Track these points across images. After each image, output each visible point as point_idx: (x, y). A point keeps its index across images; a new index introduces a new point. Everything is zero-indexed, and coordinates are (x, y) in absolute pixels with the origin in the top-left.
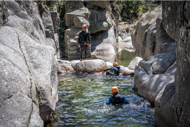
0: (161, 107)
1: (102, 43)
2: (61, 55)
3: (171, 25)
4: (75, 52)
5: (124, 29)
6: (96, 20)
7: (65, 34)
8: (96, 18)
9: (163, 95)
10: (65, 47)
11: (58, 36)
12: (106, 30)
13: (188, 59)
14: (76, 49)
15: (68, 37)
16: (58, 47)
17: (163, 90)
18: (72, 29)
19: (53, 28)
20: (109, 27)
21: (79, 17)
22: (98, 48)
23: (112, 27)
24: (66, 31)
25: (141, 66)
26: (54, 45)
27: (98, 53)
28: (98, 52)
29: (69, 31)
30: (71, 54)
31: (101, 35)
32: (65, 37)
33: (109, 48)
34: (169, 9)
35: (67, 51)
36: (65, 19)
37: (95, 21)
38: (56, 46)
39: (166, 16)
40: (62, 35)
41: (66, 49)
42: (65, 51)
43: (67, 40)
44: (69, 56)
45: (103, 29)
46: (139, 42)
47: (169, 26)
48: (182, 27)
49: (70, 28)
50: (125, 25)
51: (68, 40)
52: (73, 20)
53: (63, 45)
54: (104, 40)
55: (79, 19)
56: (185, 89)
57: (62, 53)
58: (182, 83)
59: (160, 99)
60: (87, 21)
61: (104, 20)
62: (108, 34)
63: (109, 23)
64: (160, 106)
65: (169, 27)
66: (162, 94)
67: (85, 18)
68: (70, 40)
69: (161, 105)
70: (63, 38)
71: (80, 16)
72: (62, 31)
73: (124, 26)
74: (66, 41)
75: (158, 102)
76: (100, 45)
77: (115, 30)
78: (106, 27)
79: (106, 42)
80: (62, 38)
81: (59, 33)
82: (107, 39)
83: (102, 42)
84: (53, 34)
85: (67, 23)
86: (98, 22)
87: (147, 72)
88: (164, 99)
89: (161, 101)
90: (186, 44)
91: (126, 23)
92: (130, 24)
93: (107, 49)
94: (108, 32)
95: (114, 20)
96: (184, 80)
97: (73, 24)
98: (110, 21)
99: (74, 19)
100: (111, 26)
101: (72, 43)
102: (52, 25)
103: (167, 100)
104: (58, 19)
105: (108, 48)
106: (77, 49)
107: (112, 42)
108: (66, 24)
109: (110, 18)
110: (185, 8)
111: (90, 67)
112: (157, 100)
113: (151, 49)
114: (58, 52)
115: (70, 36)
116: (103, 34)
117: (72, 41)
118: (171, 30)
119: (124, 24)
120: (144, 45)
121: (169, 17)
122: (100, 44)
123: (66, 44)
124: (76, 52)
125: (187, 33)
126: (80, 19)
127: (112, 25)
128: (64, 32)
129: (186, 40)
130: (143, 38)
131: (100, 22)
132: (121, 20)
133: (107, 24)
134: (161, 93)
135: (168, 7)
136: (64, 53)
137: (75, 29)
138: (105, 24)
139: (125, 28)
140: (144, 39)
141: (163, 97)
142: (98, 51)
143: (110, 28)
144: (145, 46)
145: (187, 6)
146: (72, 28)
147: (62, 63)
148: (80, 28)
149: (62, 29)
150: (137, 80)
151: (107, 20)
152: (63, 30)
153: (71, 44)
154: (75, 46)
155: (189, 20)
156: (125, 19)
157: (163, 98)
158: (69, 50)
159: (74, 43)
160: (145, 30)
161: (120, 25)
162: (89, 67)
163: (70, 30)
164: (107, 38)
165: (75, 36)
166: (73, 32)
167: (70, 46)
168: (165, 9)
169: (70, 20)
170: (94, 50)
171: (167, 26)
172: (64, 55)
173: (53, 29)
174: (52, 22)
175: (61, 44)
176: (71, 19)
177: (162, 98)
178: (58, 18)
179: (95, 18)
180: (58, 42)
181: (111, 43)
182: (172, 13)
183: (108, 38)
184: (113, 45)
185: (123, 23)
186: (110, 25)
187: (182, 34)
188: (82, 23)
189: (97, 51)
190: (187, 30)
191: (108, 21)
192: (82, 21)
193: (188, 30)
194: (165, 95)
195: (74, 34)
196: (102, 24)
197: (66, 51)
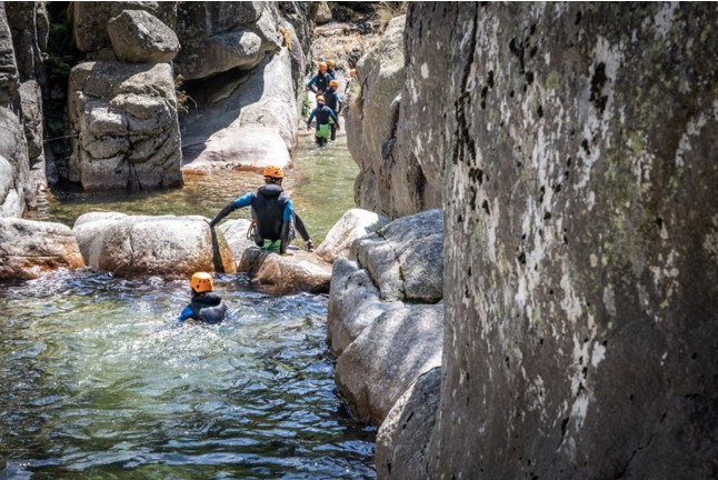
0: (393, 469)
1: (237, 122)
2: (53, 175)
3: (430, 138)
4: (113, 164)
5: (339, 56)
6: (208, 22)
7: (73, 84)
8: (208, 14)
9: (407, 418)
10: (70, 142)
11: (40, 94)
12: (257, 66)
13: (473, 298)
14: (116, 151)
15: (82, 96)
16: (38, 139)
17: (409, 394)
18: (100, 63)
19: (14, 59)
20: (267, 52)
21: (131, 13)
22: (215, 143)
23: (284, 51)
24: (74, 73)
25: (358, 261)
26: (15, 134)
27: (217, 168)
28: (214, 163)
29: (89, 72)
30: (94, 174)
31: (234, 85)
32: (71, 99)
33: (264, 145)
34: (425, 71)
35: (80, 160)
36: (72, 17)
37: (204, 25)
38: (30, 138)
39: (415, 97)
40: (56, 86)
41: (76, 150)
42: (68, 160)
43: (78, 109)
44: (87, 180)
45: (242, 62)
46: (369, 139)
47: (424, 140)
48: (460, 162)
49: (91, 60)
50: (343, 38)
51: (82, 111)
52: (104, 22)
53: (61, 133)
54: (242, 110)
55: (131, 20)
56: (462, 420)
57: (58, 165)
58: (455, 391)
59: (392, 436)
60: (169, 30)
61: (243, 25)
62: (262, 82)
63: (268, 34)
64: (389, 466)
65: (422, 145)
66: (401, 413)
67: (160, 17)
68: (94, 113)
69: (394, 459)
70: (64, 102)
71: (136, 7)
72: (58, 70)
73: (338, 42)
74: (73, 116)
75: (386, 444)
76: (224, 130)
77: (295, 65)
78: (252, 56)
79: (251, 119)
80: (57, 100)
81: (43, 79)
82: (255, 105)
83: (237, 117)
84: (12, 85)
85: (82, 36)
86: (219, 33)
87: (379, 289)
88: (409, 434)
89: (395, 444)
90: (468, 236)
91: (348, 27)
92: (365, 33)
93: (253, 151)
94: (262, 74)
95: (295, 16)
96: (461, 381)
97: (107, 43)
98: (272, 25)
99: (109, 17)
100: (278, 49)
101: (100, 124)
102: (11, 47)
103: (418, 441)
104: (39, 15)
105: (261, 148)
106: (121, 152)
107: (279, 118)
108: (78, 38)
109: (273, 13)
110: (468, 90)
111: (154, 254)
112: (384, 437)
113: (412, 178)
114: (39, 161)
115: (90, 96)
116: (241, 81)
117: (101, 114)
118: (432, 159)
119: (340, 35)
120: (386, 157)
121: (426, 105)
122: (226, 126)
123: (76, 126)
124: (116, 166)
125: (472, 194)
126: (135, 21)
127: (284, 44)
128: (68, 76)
129: (471, 222)
130: (387, 128)
131: (230, 30)
132: (329, 16)
133: (259, 39)
134: (401, 407)
135: (421, 61)
136: (68, 166)
137: (113, 64)
138: (248, 39)
139: (342, 52)
140: (389, 133)
141: (404, 427)
142: (216, 160)
143: (271, 58)
144: (389, 162)
145: (474, 83)
146: (101, 59)
147: (31, 234)
148: (136, 60)
149: (56, 60)
150: (336, 322)
151: (258, 23)
152: (62, 64)
153: (95, 130)
154: (114, 137)
155: (476, 145)
156: (345, 12)
157: (403, 432)
158: (89, 154)
159: (110, 124)
160: (394, 94)
161: (323, 39)
162: (150, 252)
163: (90, 69)
164: (257, 100)
165: (114, 96)
166: (105, 76)
167: (92, 138)
168: (411, 67)
169: (95, 24)
170: (200, 151)
171: (419, 142)
172: (65, 175)
173: (15, 65)
174: (10, 35)
175: (52, 126)
176: (98, 19)
177: (399, 431)
178: (40, 11)
179: (204, 16)
180: (40, 118)
181: (274, 123)
182: (434, 91)
183: (264, 98)
184: (285, 131)
185: (337, 27)
186: (273, 43)
187: (457, 193)
188: (145, 36)
189: (214, 157)
190: (472, 183)
191: (263, 29)
192: (146, 31)
193: (474, 181)
194: (413, 419)
195: (108, 86)
196: (235, 42)
197: (73, 157)
